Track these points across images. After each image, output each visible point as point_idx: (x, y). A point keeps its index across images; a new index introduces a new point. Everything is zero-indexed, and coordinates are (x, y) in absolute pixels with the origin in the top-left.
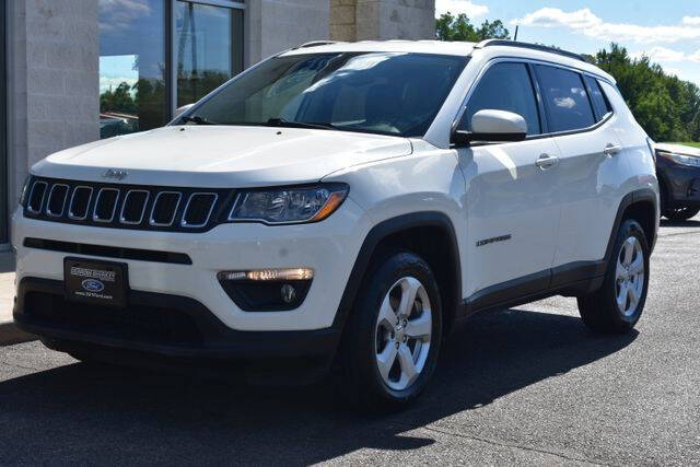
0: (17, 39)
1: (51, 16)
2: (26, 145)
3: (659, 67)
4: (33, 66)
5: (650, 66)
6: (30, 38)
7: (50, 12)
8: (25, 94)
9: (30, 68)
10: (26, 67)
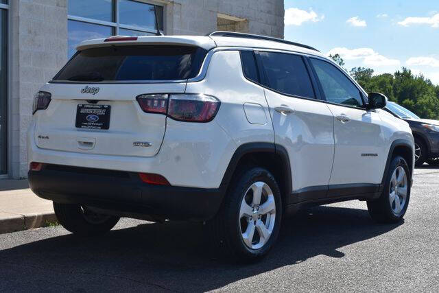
0: (14, 49)
1: (36, 35)
2: (19, 114)
3: (429, 81)
4: (24, 65)
5: (425, 79)
6: (22, 48)
7: (35, 32)
8: (19, 82)
9: (21, 66)
10: (19, 66)
